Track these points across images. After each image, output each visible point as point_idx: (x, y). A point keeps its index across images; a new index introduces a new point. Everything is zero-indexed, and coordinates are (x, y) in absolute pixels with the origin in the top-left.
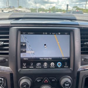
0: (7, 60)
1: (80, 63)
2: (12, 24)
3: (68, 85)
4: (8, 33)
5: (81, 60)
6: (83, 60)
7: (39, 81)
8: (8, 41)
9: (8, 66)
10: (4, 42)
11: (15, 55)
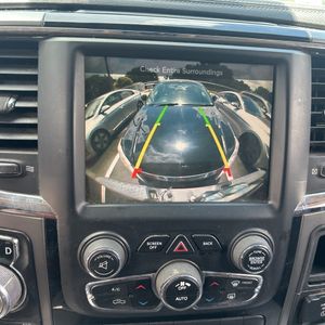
0: (31, 169)
1: (303, 184)
2: (48, 24)
3: (260, 260)
4: (34, 63)
5: (310, 172)
6: (315, 172)
7: (154, 245)
8: (33, 96)
9: (36, 192)
10: (17, 100)
11: (62, 150)
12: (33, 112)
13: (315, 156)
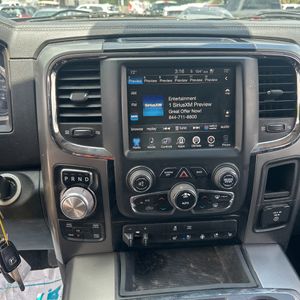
0: (98, 133)
1: (256, 136)
2: (105, 51)
3: (230, 180)
4: (97, 73)
5: (260, 128)
6: (263, 128)
7: (168, 174)
8: (98, 91)
9: (101, 146)
10: (89, 94)
11: (115, 121)
12: (98, 101)
13: (263, 119)
